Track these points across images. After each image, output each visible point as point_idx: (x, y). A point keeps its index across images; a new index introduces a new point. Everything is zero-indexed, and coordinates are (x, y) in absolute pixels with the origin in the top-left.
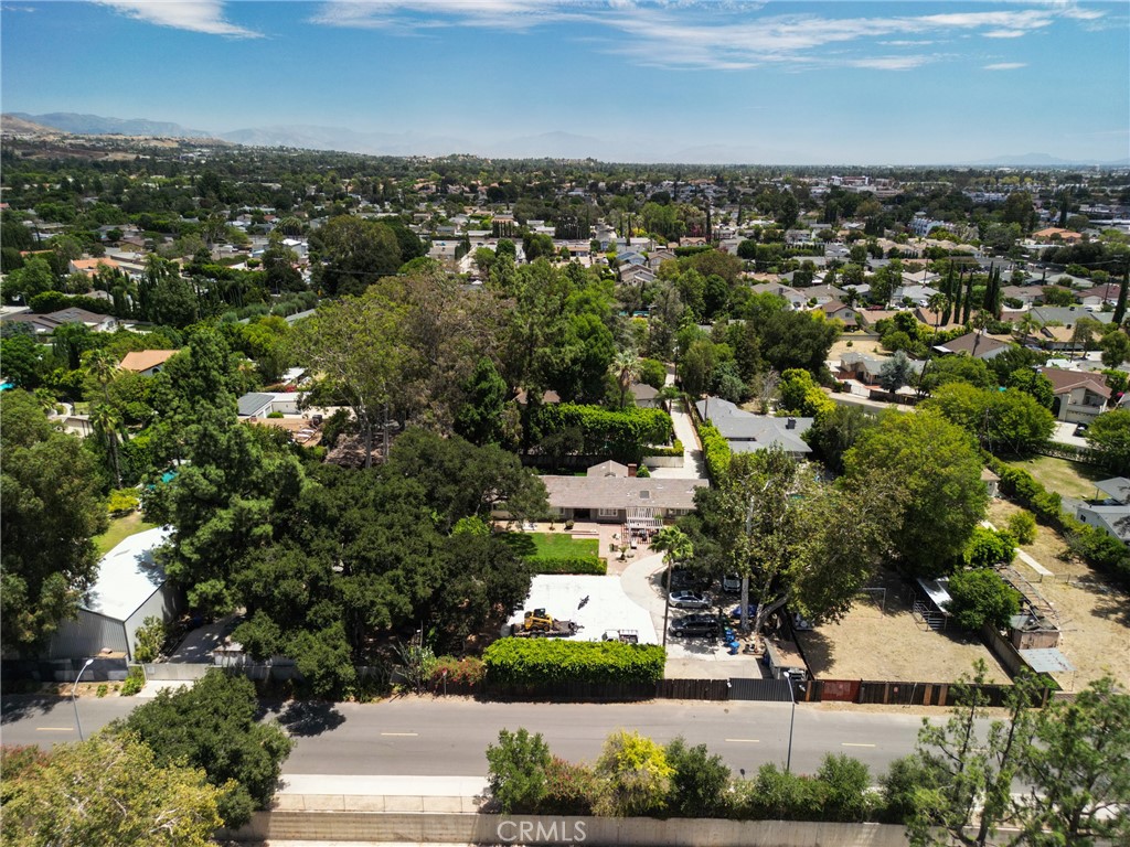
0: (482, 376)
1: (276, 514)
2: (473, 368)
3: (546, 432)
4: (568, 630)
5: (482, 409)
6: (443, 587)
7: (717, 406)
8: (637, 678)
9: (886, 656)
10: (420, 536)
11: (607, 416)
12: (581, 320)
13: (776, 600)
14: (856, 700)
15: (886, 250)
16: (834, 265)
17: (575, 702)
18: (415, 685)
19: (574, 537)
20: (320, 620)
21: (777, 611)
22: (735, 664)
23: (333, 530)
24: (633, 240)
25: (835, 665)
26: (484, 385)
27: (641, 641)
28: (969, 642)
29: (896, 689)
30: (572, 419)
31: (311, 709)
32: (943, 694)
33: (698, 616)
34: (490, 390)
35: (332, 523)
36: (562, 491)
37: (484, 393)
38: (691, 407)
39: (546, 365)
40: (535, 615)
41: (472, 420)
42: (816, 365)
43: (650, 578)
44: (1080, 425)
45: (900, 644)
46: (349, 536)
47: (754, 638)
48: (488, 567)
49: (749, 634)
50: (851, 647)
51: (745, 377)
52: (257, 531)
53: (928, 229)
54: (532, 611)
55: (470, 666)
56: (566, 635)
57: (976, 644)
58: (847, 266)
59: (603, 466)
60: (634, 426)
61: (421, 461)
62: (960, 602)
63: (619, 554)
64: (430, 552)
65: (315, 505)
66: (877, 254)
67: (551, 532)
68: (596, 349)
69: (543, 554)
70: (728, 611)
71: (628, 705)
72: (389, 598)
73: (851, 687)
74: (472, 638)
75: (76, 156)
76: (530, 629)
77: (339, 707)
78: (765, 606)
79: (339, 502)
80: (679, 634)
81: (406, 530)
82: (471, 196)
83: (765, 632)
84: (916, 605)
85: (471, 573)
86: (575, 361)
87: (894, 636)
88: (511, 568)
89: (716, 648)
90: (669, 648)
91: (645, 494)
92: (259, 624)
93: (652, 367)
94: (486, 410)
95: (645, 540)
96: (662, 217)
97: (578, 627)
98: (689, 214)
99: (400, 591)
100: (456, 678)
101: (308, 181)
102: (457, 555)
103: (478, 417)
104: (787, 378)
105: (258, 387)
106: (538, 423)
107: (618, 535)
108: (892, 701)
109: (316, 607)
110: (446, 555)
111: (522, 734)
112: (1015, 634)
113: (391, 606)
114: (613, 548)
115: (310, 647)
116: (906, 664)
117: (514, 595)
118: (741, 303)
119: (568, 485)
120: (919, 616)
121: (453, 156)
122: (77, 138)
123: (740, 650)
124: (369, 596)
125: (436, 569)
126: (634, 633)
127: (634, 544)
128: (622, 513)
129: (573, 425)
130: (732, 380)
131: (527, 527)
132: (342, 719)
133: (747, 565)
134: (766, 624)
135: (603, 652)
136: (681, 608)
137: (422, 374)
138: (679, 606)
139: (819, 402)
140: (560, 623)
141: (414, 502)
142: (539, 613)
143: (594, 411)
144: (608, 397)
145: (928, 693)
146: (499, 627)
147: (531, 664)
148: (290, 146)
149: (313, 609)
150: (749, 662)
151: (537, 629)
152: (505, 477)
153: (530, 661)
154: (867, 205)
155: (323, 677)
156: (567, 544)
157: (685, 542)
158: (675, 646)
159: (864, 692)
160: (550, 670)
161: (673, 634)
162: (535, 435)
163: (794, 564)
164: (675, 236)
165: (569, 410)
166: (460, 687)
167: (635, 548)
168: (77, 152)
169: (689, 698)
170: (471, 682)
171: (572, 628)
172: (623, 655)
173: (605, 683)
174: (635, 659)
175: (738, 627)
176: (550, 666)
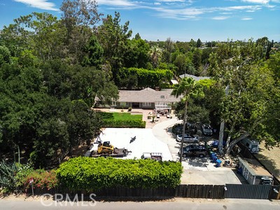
0: (92, 43)
4: (123, 153)
5: (91, 59)
8: (163, 185)
11: (147, 71)
19: (132, 114)
21: (238, 143)
22: (220, 173)
26: (92, 47)
27: (163, 160)
30: (133, 73)
33: (194, 146)
36: (125, 96)
37: (92, 51)
38: (177, 78)
43: (166, 129)
47: (228, 158)
49: (224, 156)
51: (196, 68)
56: (121, 156)
59: (145, 90)
60: (158, 75)
63: (151, 120)
67: (122, 112)
69: (116, 119)
70: (210, 143)
71: (157, 202)
74: (67, 158)
76: (101, 153)
80: (185, 156)
83: (233, 154)
89: (207, 163)
90: (183, 164)
91: (163, 97)
94: (93, 59)
95: (163, 115)
97: (128, 152)
100: (40, 184)
106: (119, 74)
114: (149, 118)
119: (130, 94)
123: (221, 165)
126: (160, 155)
127: (158, 116)
129: (133, 75)
130: (192, 68)
134: (232, 150)
135: (140, 166)
136: (184, 142)
140: (118, 150)
142: (106, 144)
146: (85, 152)
147: (88, 176)
150: (228, 171)
151: (105, 153)
153: (88, 173)
156: (128, 117)
160: (102, 180)
162: (118, 79)
165: (132, 69)
167: (159, 118)
169: (197, 197)
170: (49, 187)
171: (125, 152)
172: (153, 168)
173: (141, 188)
174: (162, 172)
175: (217, 151)
176: (102, 176)
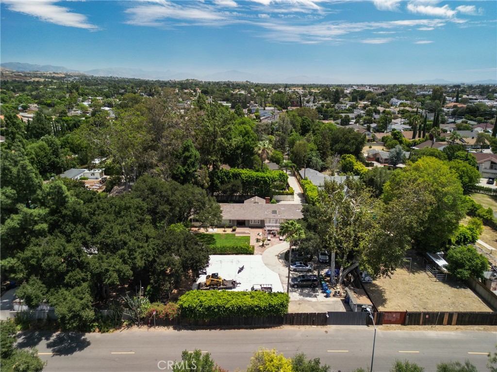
0: (186, 149)
1: (50, 217)
2: (181, 146)
3: (222, 182)
4: (231, 285)
5: (186, 167)
6: (154, 261)
7: (310, 172)
8: (272, 313)
9: (416, 296)
10: (141, 230)
11: (254, 174)
12: (241, 128)
13: (351, 265)
14: (403, 324)
15: (381, 111)
16: (359, 117)
17: (234, 329)
18: (137, 321)
19: (236, 235)
20: (73, 282)
21: (351, 272)
22: (328, 303)
23: (85, 227)
24: (266, 108)
25: (388, 302)
26: (187, 154)
27: (274, 291)
28: (461, 287)
29: (427, 316)
30: (236, 176)
31: (70, 338)
32: (455, 318)
33: (306, 275)
34: (190, 157)
35: (85, 222)
36: (230, 211)
37: (187, 158)
38: (296, 173)
39: (223, 149)
40: (212, 277)
41: (181, 174)
42: (357, 153)
43: (278, 256)
44: (490, 178)
45: (422, 289)
46: (95, 231)
47: (339, 288)
48: (183, 249)
49: (336, 286)
50: (394, 292)
51: (323, 159)
52: (37, 227)
53: (398, 104)
54: (211, 274)
55: (170, 308)
56: (231, 288)
57: (465, 288)
58: (365, 117)
59: (252, 199)
60: (269, 178)
61: (150, 192)
62: (455, 265)
63: (261, 244)
64: (147, 240)
65: (75, 211)
66: (378, 112)
67: (224, 233)
68: (248, 142)
69: (219, 244)
70: (323, 272)
71: (267, 330)
72: (117, 267)
73: (400, 316)
74: (175, 291)
75: (17, 79)
76: (209, 285)
77: (88, 336)
78: (344, 269)
79: (89, 209)
80: (296, 286)
81: (132, 227)
82: (194, 94)
83: (345, 284)
84: (428, 267)
85: (172, 252)
86: (238, 148)
87: (418, 285)
88: (196, 248)
89: (317, 294)
90: (290, 295)
91: (274, 212)
92: (33, 285)
93: (277, 154)
94: (188, 167)
95: (275, 236)
96: (279, 99)
97: (237, 284)
98: (292, 98)
99: (125, 262)
100: (161, 315)
101: (121, 88)
102: (163, 241)
103: (184, 171)
104: (344, 158)
105: (77, 166)
106: (218, 178)
107: (261, 234)
108: (425, 323)
109: (70, 274)
110: (157, 242)
111: (197, 354)
112: (487, 282)
113: (118, 271)
114: (258, 240)
115: (65, 299)
116: (427, 300)
117: (198, 264)
118: (318, 130)
119: (234, 208)
120: (430, 273)
121: (187, 80)
122: (18, 73)
123: (331, 295)
124: (105, 266)
125: (150, 250)
126: (270, 286)
127: (269, 238)
128: (263, 222)
129: (236, 179)
130: (316, 159)
131: (211, 231)
132: (88, 344)
133: (335, 244)
134: (345, 280)
135: (251, 298)
136: (296, 271)
137: (154, 148)
138: (295, 270)
139: (361, 168)
140: (227, 281)
141: (140, 212)
142: (215, 276)
143: (247, 172)
144: (255, 167)
145: (446, 318)
146: (191, 285)
147: (207, 306)
148: (115, 77)
149: (69, 275)
150: (337, 301)
151: (213, 285)
152: (198, 201)
153: (206, 304)
154: (370, 95)
155: (71, 318)
156: (233, 239)
157: (300, 229)
158: (294, 293)
159: (408, 319)
160: (219, 310)
161: (293, 286)
162: (217, 184)
163: (362, 244)
164: (285, 106)
165: (235, 171)
166: (164, 321)
167: (269, 240)
168: (18, 78)
169: (303, 325)
170: (171, 318)
171: (234, 284)
172: (263, 299)
173: (252, 316)
174: (270, 302)
175: (329, 281)
176: (218, 307)
